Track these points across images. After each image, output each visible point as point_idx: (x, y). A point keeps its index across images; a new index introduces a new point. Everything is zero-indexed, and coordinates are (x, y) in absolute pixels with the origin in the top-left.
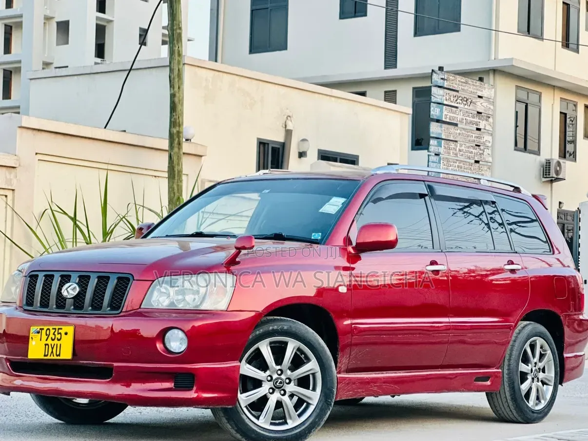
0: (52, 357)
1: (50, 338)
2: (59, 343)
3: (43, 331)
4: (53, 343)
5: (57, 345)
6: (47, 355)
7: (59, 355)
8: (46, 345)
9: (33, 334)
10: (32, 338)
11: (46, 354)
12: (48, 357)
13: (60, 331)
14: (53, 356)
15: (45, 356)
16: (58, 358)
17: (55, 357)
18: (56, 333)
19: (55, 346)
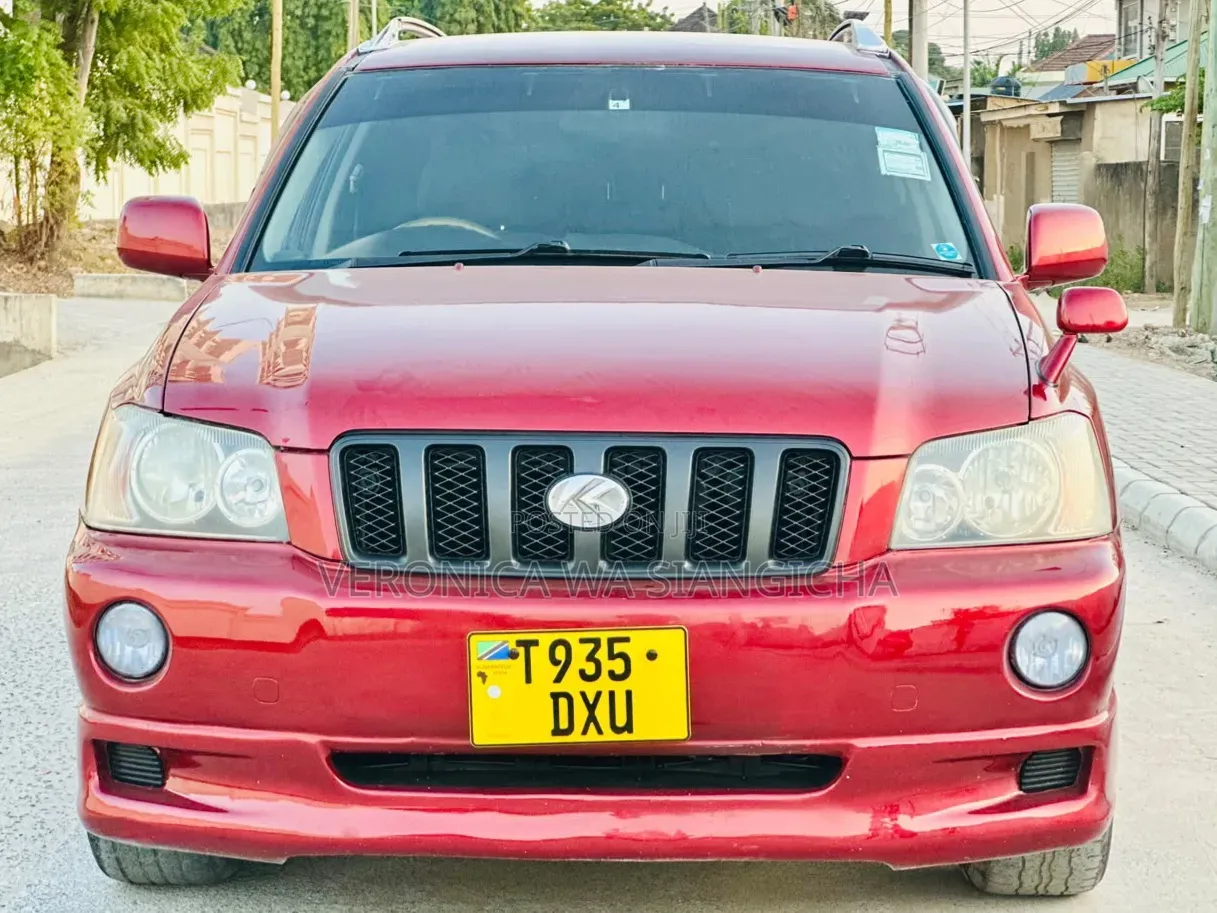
0: (592, 736)
1: (572, 673)
2: (620, 688)
3: (533, 649)
4: (591, 689)
5: (612, 694)
6: (569, 730)
7: (629, 727)
8: (555, 696)
9: (485, 662)
10: (482, 676)
11: (564, 724)
12: (576, 737)
13: (618, 648)
14: (600, 731)
15: (557, 731)
16: (625, 737)
17: (609, 736)
18: (602, 654)
19: (604, 701)
